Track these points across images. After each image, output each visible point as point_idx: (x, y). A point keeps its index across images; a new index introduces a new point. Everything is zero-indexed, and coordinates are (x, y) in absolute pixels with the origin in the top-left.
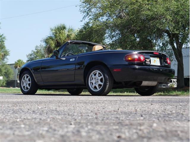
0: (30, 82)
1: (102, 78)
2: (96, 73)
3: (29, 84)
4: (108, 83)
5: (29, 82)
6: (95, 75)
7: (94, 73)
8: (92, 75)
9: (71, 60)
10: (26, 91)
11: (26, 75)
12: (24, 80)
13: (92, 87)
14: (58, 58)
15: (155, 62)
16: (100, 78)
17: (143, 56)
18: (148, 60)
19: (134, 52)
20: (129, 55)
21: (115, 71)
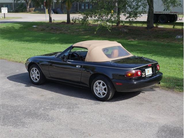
0: (39, 75)
3: (38, 77)
4: (111, 93)
5: (37, 75)
8: (96, 83)
10: (35, 81)
11: (34, 68)
12: (33, 72)
13: (97, 93)
14: (64, 61)
15: (149, 72)
16: (104, 87)
17: (140, 72)
18: (144, 74)
19: (133, 69)
20: (129, 72)
21: (117, 85)
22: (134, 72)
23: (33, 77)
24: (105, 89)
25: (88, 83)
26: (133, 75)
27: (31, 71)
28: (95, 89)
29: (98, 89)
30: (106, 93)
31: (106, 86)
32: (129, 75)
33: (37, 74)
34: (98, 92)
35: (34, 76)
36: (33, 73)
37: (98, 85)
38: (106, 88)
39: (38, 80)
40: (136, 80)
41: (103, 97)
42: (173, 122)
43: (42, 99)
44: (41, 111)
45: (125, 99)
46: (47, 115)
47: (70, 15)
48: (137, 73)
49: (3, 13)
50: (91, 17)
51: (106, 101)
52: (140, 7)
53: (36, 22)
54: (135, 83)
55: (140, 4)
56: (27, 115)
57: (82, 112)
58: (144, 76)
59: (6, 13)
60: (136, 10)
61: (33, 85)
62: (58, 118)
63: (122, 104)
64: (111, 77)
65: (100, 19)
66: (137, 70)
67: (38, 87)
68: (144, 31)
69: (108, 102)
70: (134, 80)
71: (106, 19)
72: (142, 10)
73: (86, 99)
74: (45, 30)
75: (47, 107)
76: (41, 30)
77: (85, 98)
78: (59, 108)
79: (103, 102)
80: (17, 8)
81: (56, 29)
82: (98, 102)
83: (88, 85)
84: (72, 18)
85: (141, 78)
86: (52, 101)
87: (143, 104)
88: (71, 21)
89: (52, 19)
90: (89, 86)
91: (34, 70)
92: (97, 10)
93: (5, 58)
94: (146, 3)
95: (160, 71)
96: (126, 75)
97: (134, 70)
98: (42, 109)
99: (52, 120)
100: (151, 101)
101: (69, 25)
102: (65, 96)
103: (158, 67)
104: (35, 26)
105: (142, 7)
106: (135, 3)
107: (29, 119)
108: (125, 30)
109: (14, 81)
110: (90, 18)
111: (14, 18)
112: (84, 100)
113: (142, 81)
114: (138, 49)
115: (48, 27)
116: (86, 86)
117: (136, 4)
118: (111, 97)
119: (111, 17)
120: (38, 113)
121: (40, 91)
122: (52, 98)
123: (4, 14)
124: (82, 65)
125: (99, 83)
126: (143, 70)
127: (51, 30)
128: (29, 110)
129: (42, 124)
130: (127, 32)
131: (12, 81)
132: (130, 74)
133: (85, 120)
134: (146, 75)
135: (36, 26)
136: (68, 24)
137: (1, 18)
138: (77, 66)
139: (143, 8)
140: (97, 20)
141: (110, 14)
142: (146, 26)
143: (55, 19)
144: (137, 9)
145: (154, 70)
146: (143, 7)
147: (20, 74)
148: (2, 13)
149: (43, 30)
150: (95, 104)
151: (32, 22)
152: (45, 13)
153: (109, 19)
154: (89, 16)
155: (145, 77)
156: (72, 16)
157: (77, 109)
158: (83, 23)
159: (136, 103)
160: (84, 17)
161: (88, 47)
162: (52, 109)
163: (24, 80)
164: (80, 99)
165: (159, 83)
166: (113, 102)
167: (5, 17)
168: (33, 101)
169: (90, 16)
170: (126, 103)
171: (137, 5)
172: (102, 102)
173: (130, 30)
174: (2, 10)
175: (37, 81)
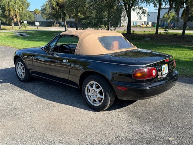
1: (101, 91)
2: (93, 84)
6: (92, 86)
7: (90, 84)
8: (88, 87)
10: (20, 77)
12: (19, 66)
16: (98, 90)
17: (155, 70)
19: (145, 65)
20: (138, 71)
21: (119, 89)
22: (146, 70)
23: (19, 73)
26: (144, 75)
27: (17, 66)
32: (139, 75)
33: (22, 69)
36: (18, 68)
39: (24, 76)
66: (150, 68)
83: (78, 87)
90: (79, 89)
91: (20, 64)
96: (134, 75)
97: (146, 67)
124: (70, 59)
134: (163, 75)
138: (64, 61)
155: (162, 77)
161: (79, 35)
175: (23, 78)
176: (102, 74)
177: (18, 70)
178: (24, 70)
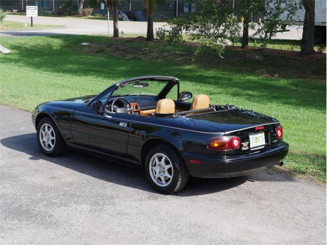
0: (54, 138)
3: (53, 141)
4: (180, 179)
5: (52, 138)
8: (155, 159)
9: (121, 124)
10: (47, 149)
11: (46, 125)
12: (44, 131)
13: (155, 178)
14: (100, 114)
15: (257, 141)
16: (167, 167)
17: (238, 139)
18: (245, 144)
19: (223, 133)
20: (214, 139)
21: (191, 163)
22: (226, 139)
23: (44, 142)
24: (169, 171)
25: (139, 158)
26: (223, 145)
27: (41, 130)
28: (152, 170)
29: (157, 169)
30: (171, 177)
31: (171, 165)
32: (216, 145)
33: (50, 135)
34: (158, 175)
35: (45, 139)
36: (44, 133)
37: (158, 163)
38: (171, 168)
39: (53, 146)
40: (229, 155)
41: (165, 185)
42: (289, 242)
43: (52, 183)
44: (41, 207)
45: (211, 193)
46: (50, 216)
47: (154, 23)
48: (231, 142)
49: (29, 17)
50: (187, 28)
51: (171, 194)
52: (283, 12)
53: (90, 35)
54: (227, 161)
55: (283, 5)
56: (11, 214)
57: (118, 214)
58: (247, 148)
59: (35, 17)
60: (274, 18)
61: (44, 156)
62: (67, 222)
63: (200, 201)
64: (181, 148)
65: (204, 34)
66: (231, 137)
67: (51, 161)
68: (294, 60)
69: (175, 197)
70: (226, 155)
71: (215, 34)
72: (287, 18)
73: (134, 189)
74: (103, 51)
75: (54, 201)
76: (97, 52)
77: (133, 187)
78: (76, 203)
79: (165, 196)
80: (61, 7)
81: (124, 50)
82: (156, 194)
83: (139, 162)
84: (158, 29)
85: (238, 152)
86: (68, 189)
87: (243, 203)
88: (155, 36)
89: (120, 30)
90: (141, 164)
91: (46, 127)
92: (197, 16)
93: (7, 103)
94: (295, 4)
95: (285, 140)
96: (209, 145)
97: (225, 135)
98: (45, 203)
99: (55, 225)
100: (259, 198)
101: (151, 44)
102: (96, 180)
103: (279, 132)
104: (85, 44)
105: (286, 13)
106: (274, 4)
107: (12, 222)
108: (257, 57)
109: (10, 148)
110: (184, 31)
111: (49, 26)
112: (130, 190)
113: (242, 157)
114: (276, 94)
115: (109, 47)
116: (136, 162)
117: (276, 5)
118: (179, 187)
119: (224, 31)
120: (33, 210)
121: (52, 168)
122: (71, 184)
123: (32, 17)
124: (130, 122)
125: (160, 159)
126: (244, 137)
127: (115, 51)
128: (18, 205)
129: (33, 231)
130: (261, 60)
131: (6, 148)
132: (218, 143)
133: (119, 229)
134: (251, 147)
135: (88, 44)
136: (148, 42)
137: (26, 25)
139: (288, 15)
140: (198, 36)
141: (224, 24)
142: (300, 50)
143: (124, 32)
144: (276, 16)
145: (269, 138)
146: (288, 13)
147: (26, 135)
148: (27, 15)
149: (100, 51)
150: (149, 198)
151: (82, 35)
152: (107, 20)
153: (221, 33)
154: (182, 27)
155: (249, 150)
156: (157, 26)
157: (110, 207)
158: (170, 41)
159: (230, 202)
160: (174, 29)
162: (61, 205)
163: (30, 146)
164: (123, 187)
165: (282, 164)
166: (185, 197)
167: (33, 23)
168: (32, 186)
169: (184, 29)
170: (210, 200)
171: (278, 8)
172: (162, 196)
173: (266, 56)
174: (27, 10)
175: (51, 149)
176: (173, 143)
177: (42, 138)
178: (53, 136)
